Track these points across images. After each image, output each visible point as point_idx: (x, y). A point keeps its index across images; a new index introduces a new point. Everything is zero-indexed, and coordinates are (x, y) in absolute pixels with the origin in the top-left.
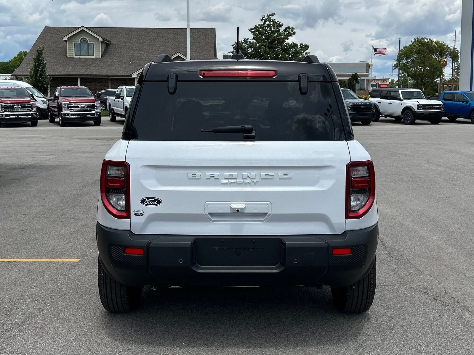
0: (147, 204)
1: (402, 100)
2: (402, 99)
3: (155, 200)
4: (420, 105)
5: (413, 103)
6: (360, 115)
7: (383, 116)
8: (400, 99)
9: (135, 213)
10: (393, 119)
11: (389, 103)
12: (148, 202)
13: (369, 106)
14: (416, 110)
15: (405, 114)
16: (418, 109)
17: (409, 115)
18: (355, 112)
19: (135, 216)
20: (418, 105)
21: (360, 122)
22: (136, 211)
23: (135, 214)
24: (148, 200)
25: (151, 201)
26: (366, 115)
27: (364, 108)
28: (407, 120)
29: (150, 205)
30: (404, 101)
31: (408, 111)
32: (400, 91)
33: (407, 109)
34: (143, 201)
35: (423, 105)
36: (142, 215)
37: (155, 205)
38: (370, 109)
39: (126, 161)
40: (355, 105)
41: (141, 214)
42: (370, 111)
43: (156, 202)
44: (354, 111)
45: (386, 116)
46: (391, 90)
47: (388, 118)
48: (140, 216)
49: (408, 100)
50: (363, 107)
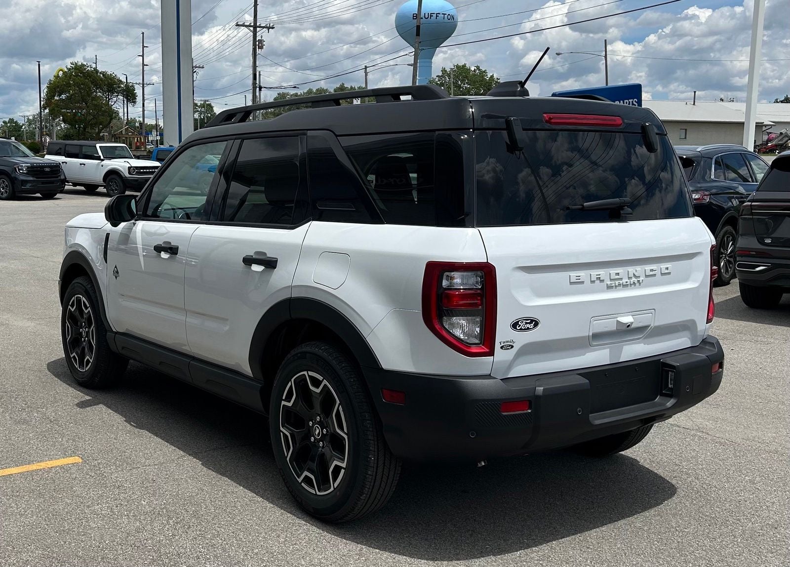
0: (521, 329)
1: (103, 160)
2: (102, 158)
3: (532, 321)
4: (131, 167)
5: (121, 164)
6: (43, 183)
7: (70, 184)
8: (98, 158)
9: (502, 345)
10: (82, 188)
11: (81, 164)
12: (522, 325)
13: (56, 169)
14: (127, 175)
15: (109, 181)
16: (130, 173)
17: (115, 182)
18: (35, 179)
19: (501, 350)
20: (129, 168)
21: (38, 195)
22: (504, 342)
23: (502, 348)
24: (522, 322)
25: (526, 323)
26: (52, 182)
27: (47, 171)
28: (113, 190)
29: (525, 329)
30: (106, 162)
31: (113, 176)
32: (98, 146)
33: (112, 174)
34: (515, 326)
35: (137, 168)
36: (512, 347)
37: (531, 329)
38: (56, 174)
39: (489, 261)
40: (35, 168)
41: (510, 345)
42: (57, 177)
43: (532, 325)
44: (33, 177)
45: (75, 184)
46: (83, 144)
47: (78, 188)
48: (508, 349)
49: (112, 160)
50: (47, 169)
